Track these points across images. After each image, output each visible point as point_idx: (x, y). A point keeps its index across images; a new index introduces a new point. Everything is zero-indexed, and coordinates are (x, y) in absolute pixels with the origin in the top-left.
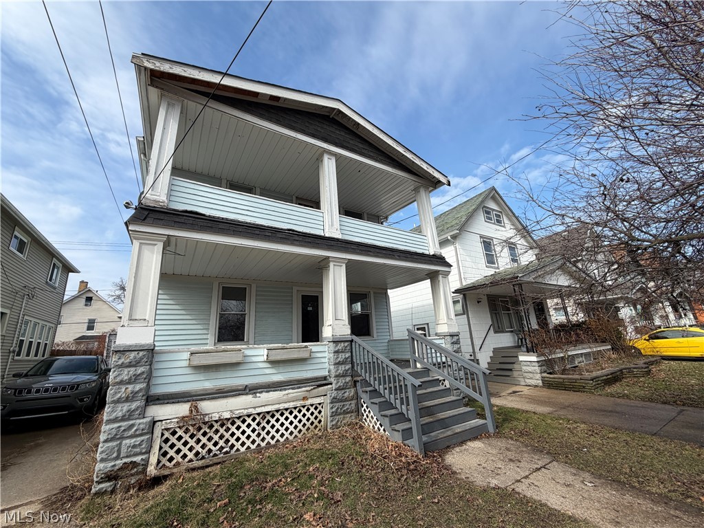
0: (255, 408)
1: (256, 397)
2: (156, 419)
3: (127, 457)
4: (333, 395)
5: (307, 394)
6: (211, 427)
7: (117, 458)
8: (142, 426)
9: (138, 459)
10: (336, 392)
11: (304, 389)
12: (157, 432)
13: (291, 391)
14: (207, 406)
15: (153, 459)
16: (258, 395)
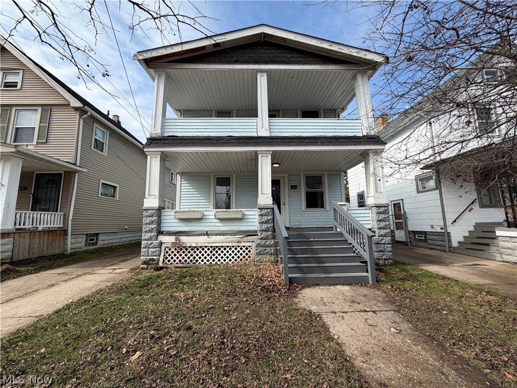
0: (209, 243)
1: (209, 237)
2: (162, 242)
3: (151, 256)
5: (240, 240)
6: (187, 249)
7: (148, 256)
8: (156, 244)
9: (155, 258)
10: (260, 240)
11: (238, 236)
12: (163, 248)
13: (229, 236)
14: (184, 239)
15: (161, 259)
16: (210, 236)
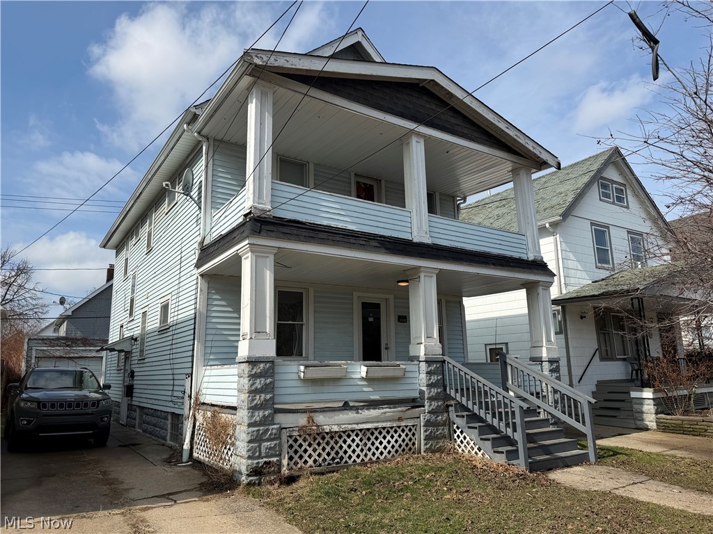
0: (357, 424)
1: (358, 413)
2: (283, 426)
3: (266, 457)
4: (426, 418)
5: (401, 415)
6: (323, 438)
7: (260, 457)
8: (274, 431)
9: (275, 459)
10: (429, 415)
11: (399, 409)
12: (284, 438)
13: (388, 410)
14: (320, 419)
15: (285, 462)
16: (360, 411)
